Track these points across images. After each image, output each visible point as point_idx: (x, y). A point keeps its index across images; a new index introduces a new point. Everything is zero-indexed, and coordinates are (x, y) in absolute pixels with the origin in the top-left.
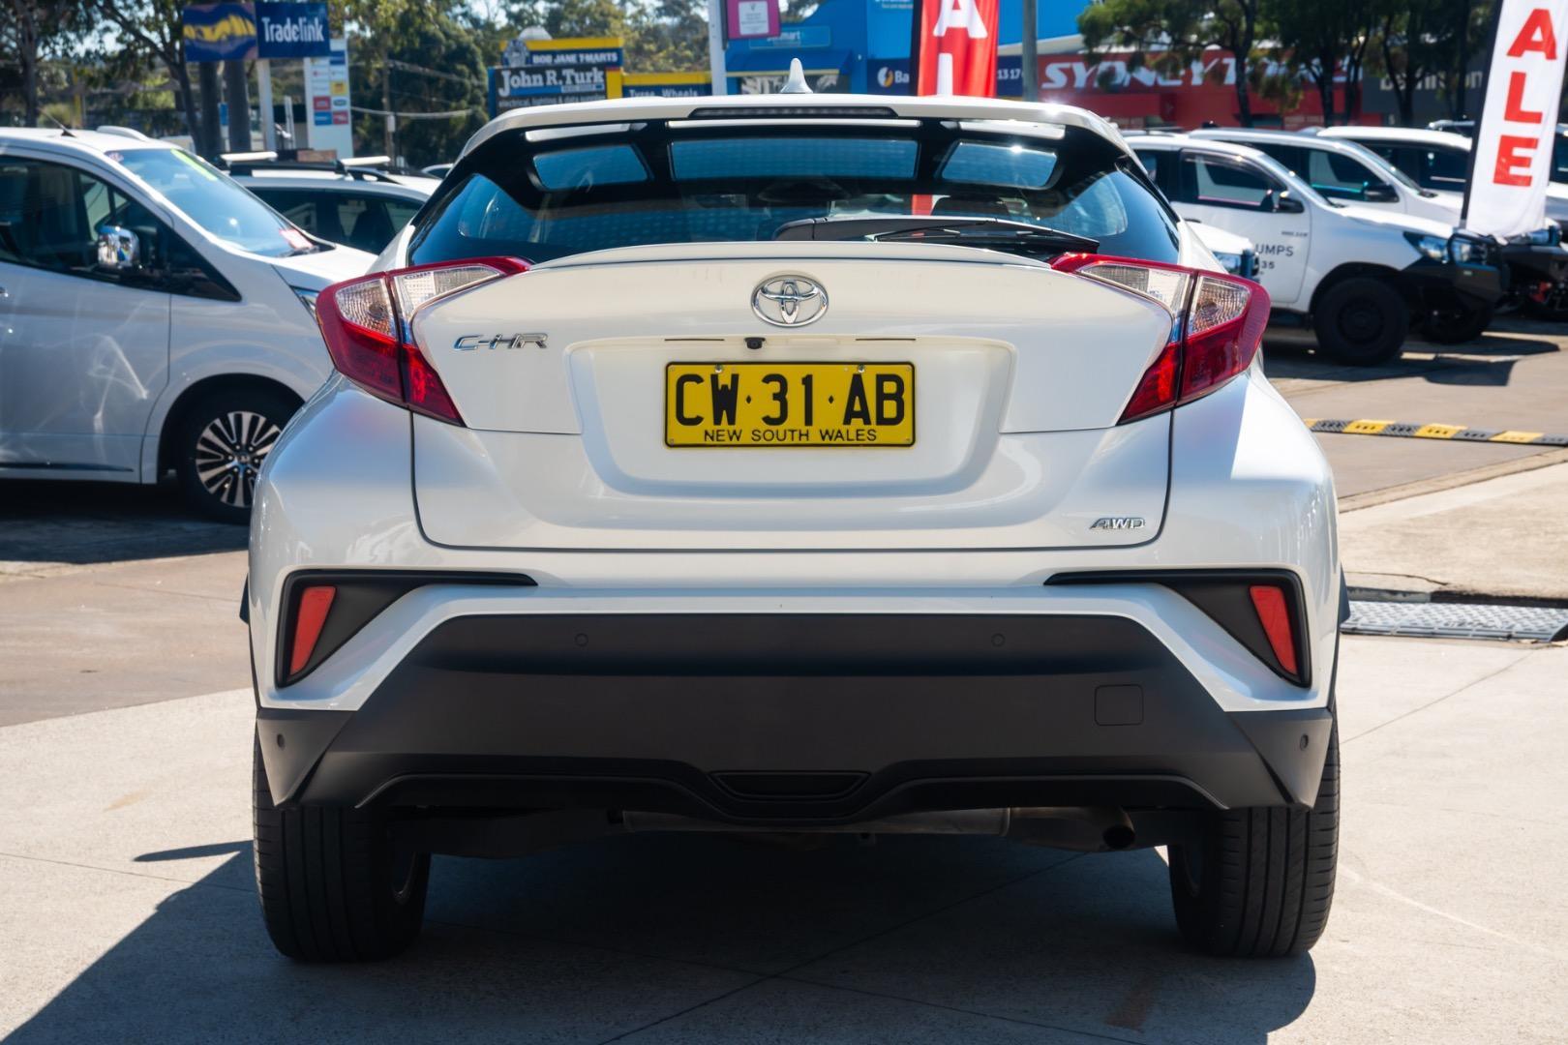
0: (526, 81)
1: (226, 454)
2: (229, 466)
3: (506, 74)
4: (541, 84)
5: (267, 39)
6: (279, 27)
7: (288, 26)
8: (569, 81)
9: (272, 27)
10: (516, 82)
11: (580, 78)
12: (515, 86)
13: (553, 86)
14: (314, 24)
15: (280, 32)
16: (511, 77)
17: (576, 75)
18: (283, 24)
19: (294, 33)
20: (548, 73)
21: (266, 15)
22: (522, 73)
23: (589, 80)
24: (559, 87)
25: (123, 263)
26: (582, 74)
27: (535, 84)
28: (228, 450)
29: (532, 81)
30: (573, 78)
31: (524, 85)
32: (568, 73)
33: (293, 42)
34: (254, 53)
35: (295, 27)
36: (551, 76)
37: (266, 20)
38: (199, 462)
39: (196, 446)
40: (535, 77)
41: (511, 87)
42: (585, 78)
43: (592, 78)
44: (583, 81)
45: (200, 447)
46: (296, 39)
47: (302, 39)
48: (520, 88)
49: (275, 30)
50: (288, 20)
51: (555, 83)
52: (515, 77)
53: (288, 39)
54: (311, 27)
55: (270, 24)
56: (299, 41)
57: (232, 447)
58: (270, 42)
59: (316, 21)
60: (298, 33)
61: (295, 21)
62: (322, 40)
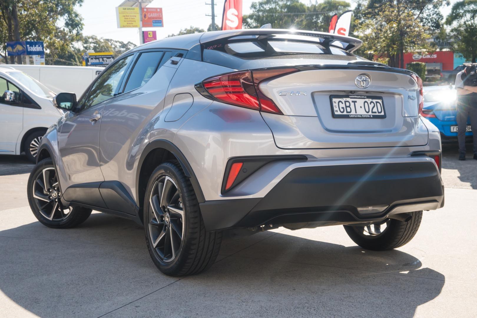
0: (95, 61)
3: (90, 59)
4: (98, 62)
5: (28, 50)
6: (31, 47)
7: (34, 47)
8: (105, 61)
9: (30, 47)
10: (92, 61)
11: (108, 60)
12: (92, 62)
13: (101, 62)
15: (32, 49)
16: (91, 60)
17: (107, 60)
18: (32, 46)
20: (100, 59)
21: (28, 44)
22: (94, 59)
23: (110, 61)
24: (103, 62)
26: (108, 59)
27: (97, 62)
29: (96, 61)
30: (106, 60)
31: (94, 62)
32: (105, 59)
33: (35, 51)
34: (25, 54)
35: (35, 47)
36: (101, 60)
37: (28, 46)
40: (97, 60)
41: (91, 62)
42: (109, 60)
43: (111, 60)
44: (109, 61)
46: (36, 50)
48: (93, 63)
49: (30, 48)
50: (34, 46)
51: (102, 61)
52: (92, 60)
54: (39, 47)
55: (29, 47)
56: (37, 51)
58: (29, 51)
59: (41, 46)
60: (36, 49)
61: (35, 46)
62: (42, 51)
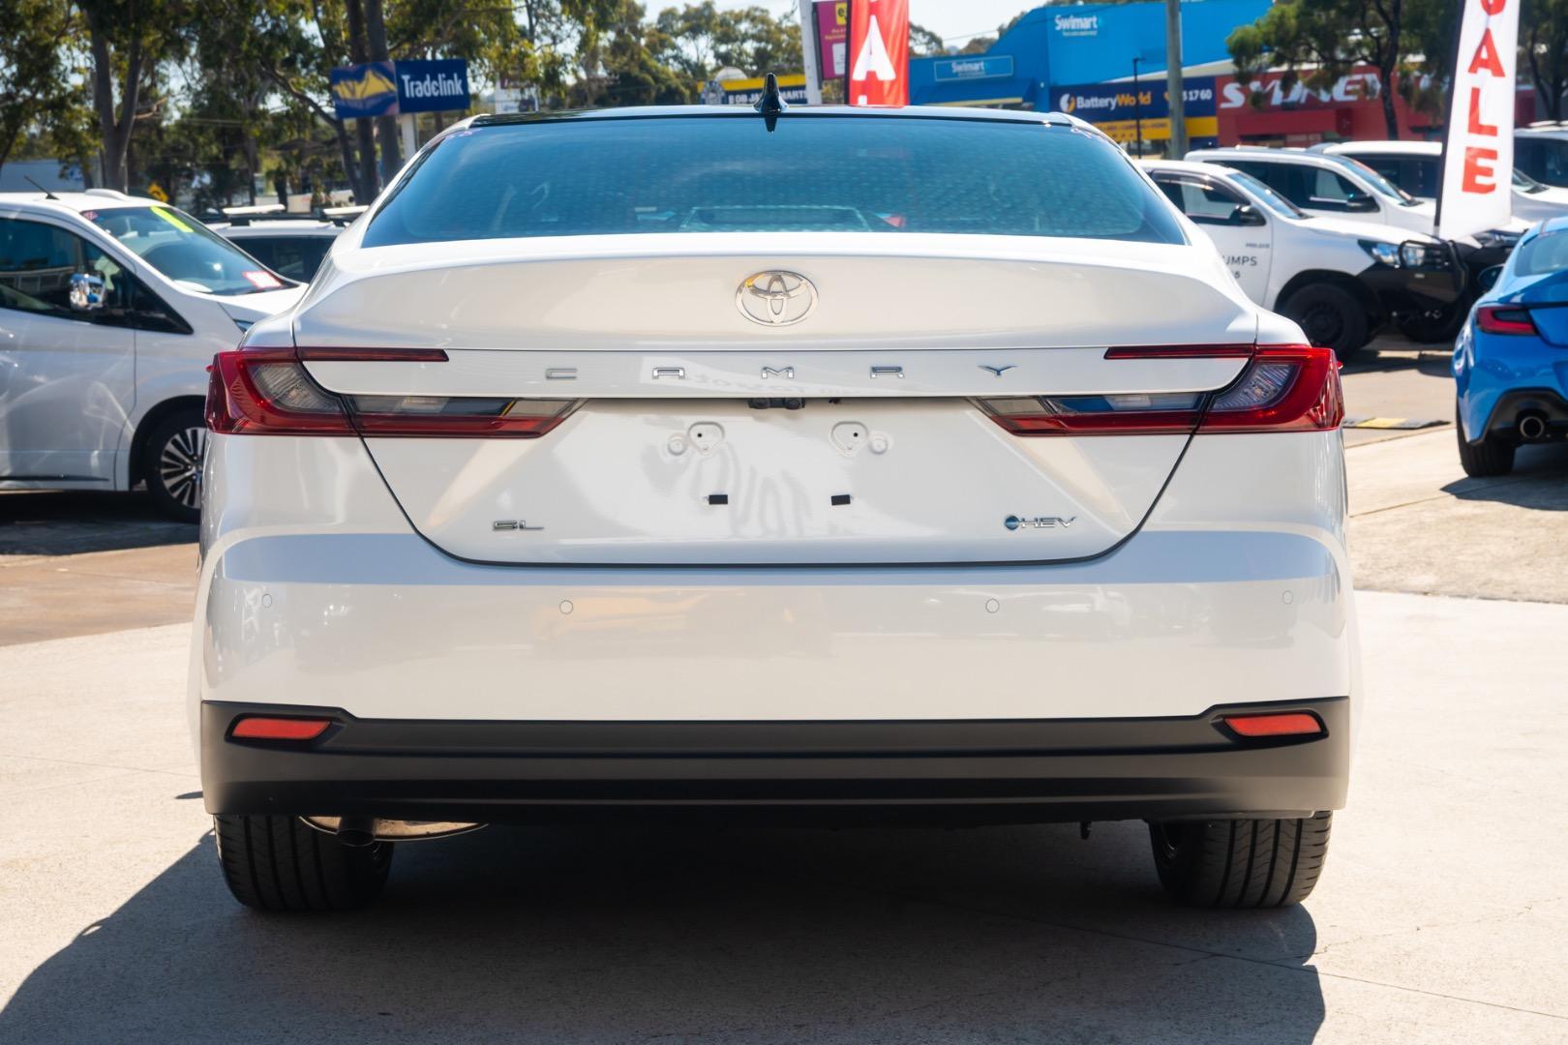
1: (186, 465)
2: (188, 474)
5: (408, 95)
6: (419, 83)
7: (427, 82)
9: (412, 84)
14: (453, 79)
15: (420, 88)
18: (423, 80)
19: (434, 88)
21: (406, 73)
25: (94, 305)
28: (187, 461)
33: (432, 96)
34: (395, 108)
35: (435, 83)
37: (406, 78)
38: (164, 471)
39: (160, 457)
45: (164, 459)
46: (436, 94)
47: (442, 94)
49: (415, 87)
50: (428, 77)
53: (428, 94)
54: (450, 82)
55: (409, 81)
56: (439, 96)
57: (191, 458)
58: (411, 99)
59: (455, 76)
60: (437, 88)
61: (434, 78)
62: (462, 93)
